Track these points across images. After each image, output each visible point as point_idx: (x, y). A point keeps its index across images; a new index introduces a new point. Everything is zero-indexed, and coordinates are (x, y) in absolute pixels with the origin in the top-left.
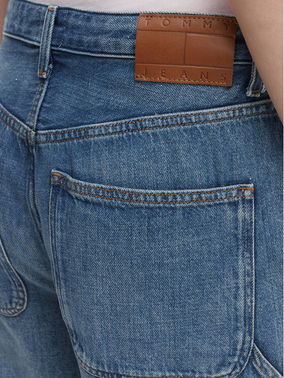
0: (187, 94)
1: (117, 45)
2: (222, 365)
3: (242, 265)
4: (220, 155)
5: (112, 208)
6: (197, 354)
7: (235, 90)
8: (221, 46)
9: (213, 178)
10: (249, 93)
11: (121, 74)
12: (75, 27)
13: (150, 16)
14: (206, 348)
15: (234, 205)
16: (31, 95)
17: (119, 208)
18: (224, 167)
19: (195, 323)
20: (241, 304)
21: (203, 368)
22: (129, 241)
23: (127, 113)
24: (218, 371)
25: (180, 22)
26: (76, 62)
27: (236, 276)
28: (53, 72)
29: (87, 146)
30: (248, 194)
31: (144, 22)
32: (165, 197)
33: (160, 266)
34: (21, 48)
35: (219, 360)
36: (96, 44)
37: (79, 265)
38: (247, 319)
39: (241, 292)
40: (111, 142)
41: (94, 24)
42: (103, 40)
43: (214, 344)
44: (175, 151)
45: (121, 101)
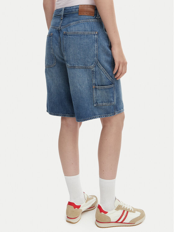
0: (87, 17)
1: (75, 10)
2: (92, 64)
3: (96, 45)
4: (92, 27)
5: (74, 35)
6: (88, 62)
7: (95, 17)
8: (91, 10)
9: (91, 30)
10: (97, 18)
11: (76, 15)
12: (68, 9)
13: (81, 5)
14: (89, 60)
15: (94, 35)
16: (59, 23)
17: (76, 35)
18: (92, 29)
19: (88, 56)
20: (95, 52)
21: (89, 65)
22: (77, 41)
23: (77, 20)
24: (91, 65)
25: (86, 6)
26: (68, 15)
27: (95, 47)
28: (63, 18)
29: (70, 27)
30: (96, 33)
31: (80, 6)
32: (83, 33)
33: (82, 45)
34: (57, 17)
35: (91, 63)
36: (72, 11)
37: (68, 46)
38: (96, 55)
39: (95, 50)
40: (74, 25)
41: (71, 8)
42: (73, 10)
43: (91, 60)
44: (85, 26)
45: (76, 19)
